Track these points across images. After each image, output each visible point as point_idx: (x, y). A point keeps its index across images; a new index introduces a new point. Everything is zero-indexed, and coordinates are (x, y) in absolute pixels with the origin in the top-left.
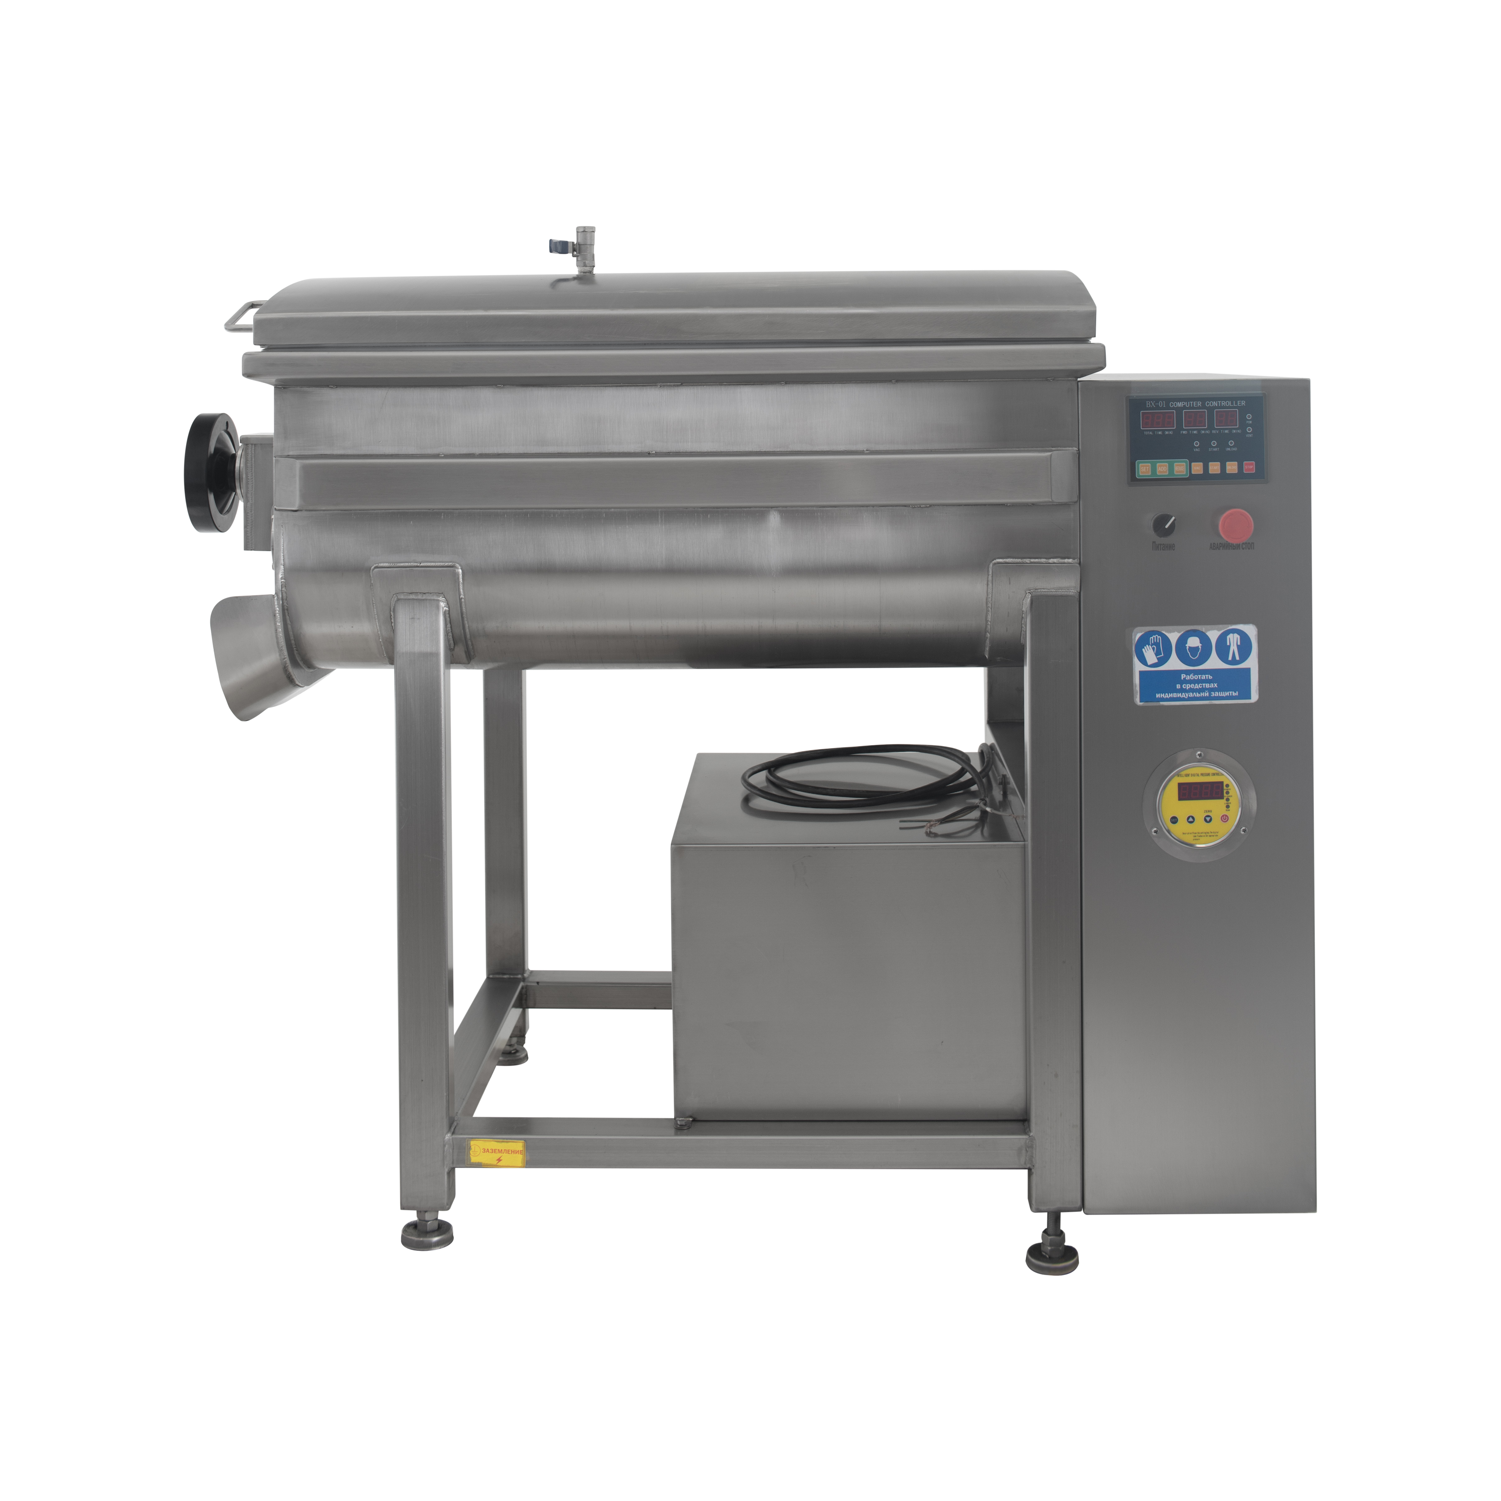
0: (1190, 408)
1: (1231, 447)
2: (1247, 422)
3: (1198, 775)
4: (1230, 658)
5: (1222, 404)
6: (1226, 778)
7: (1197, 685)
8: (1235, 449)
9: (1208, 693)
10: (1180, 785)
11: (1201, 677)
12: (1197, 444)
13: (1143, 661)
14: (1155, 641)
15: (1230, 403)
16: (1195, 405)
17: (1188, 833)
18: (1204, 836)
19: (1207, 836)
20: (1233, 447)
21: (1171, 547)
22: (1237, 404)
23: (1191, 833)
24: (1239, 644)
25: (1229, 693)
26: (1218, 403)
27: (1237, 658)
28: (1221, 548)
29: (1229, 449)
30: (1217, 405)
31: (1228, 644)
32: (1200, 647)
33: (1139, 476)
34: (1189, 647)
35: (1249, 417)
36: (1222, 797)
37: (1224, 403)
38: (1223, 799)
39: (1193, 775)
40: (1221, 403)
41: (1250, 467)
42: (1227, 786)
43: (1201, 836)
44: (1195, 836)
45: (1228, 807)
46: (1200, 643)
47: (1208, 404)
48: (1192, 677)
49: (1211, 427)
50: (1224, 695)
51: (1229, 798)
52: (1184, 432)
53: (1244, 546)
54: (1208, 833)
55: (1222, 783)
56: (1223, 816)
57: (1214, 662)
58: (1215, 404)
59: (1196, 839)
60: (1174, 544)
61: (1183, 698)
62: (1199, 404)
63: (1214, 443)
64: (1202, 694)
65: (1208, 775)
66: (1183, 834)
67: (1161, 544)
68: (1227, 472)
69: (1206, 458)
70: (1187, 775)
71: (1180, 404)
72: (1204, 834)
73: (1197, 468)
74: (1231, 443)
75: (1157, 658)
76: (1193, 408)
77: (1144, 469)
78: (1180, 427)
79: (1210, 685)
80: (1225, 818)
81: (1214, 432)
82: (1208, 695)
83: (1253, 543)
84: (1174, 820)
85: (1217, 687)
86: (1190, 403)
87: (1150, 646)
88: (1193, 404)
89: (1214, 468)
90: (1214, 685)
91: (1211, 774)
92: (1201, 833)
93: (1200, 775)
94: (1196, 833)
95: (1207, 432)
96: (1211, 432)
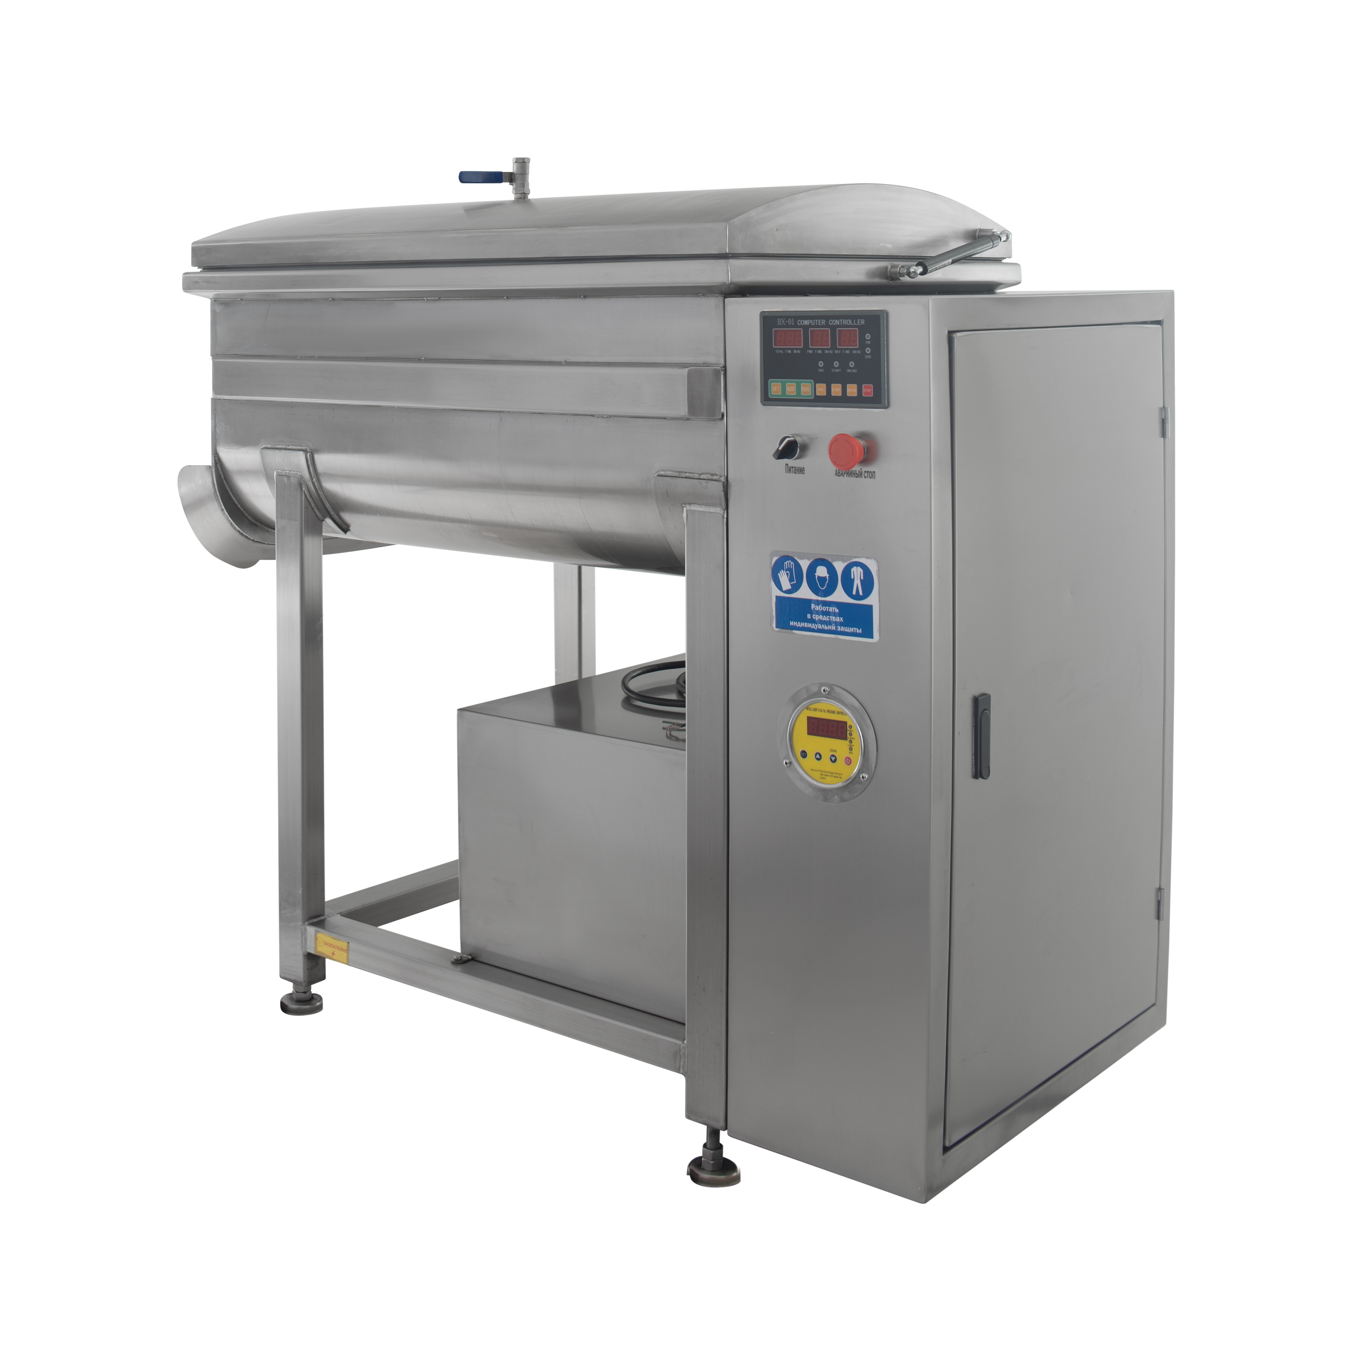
0: (815, 326)
1: (851, 368)
2: (866, 342)
3: (825, 711)
4: (854, 593)
5: (844, 322)
6: (850, 719)
7: (825, 616)
8: (855, 371)
9: (834, 627)
10: (810, 719)
11: (829, 609)
12: (821, 364)
13: (779, 586)
14: (789, 567)
15: (850, 321)
16: (820, 323)
17: (816, 770)
18: (830, 776)
19: (832, 776)
20: (853, 368)
21: (801, 471)
22: (857, 323)
23: (818, 771)
24: (862, 578)
25: (854, 630)
26: (840, 321)
27: (861, 593)
28: (845, 475)
29: (849, 371)
30: (839, 324)
31: (852, 577)
32: (827, 578)
33: (771, 395)
34: (818, 576)
35: (868, 337)
36: (845, 739)
37: (845, 322)
38: (847, 740)
39: (820, 710)
40: (842, 321)
41: (868, 390)
42: (851, 727)
43: (827, 775)
44: (822, 775)
45: (851, 749)
46: (828, 573)
47: (831, 322)
48: (821, 608)
49: (834, 347)
50: (849, 631)
51: (852, 740)
52: (810, 352)
53: (866, 475)
54: (833, 773)
55: (846, 723)
56: (846, 758)
57: (839, 595)
58: (837, 322)
59: (822, 778)
60: (803, 468)
61: (813, 628)
62: (823, 322)
63: (836, 364)
64: (829, 627)
65: (834, 712)
66: (812, 770)
67: (792, 467)
68: (848, 395)
69: (828, 380)
70: (815, 710)
71: (806, 322)
72: (830, 774)
73: (821, 389)
74: (852, 364)
75: (791, 584)
76: (818, 326)
77: (775, 388)
78: (806, 347)
79: (836, 619)
80: (848, 761)
81: (836, 352)
82: (835, 629)
83: (874, 472)
84: (804, 754)
85: (842, 621)
86: (815, 321)
87: (785, 571)
88: (818, 321)
89: (836, 390)
90: (840, 619)
91: (836, 712)
92: (827, 772)
93: (826, 711)
94: (822, 771)
95: (831, 352)
96: (834, 352)
